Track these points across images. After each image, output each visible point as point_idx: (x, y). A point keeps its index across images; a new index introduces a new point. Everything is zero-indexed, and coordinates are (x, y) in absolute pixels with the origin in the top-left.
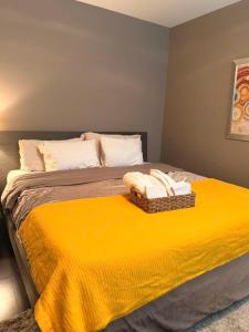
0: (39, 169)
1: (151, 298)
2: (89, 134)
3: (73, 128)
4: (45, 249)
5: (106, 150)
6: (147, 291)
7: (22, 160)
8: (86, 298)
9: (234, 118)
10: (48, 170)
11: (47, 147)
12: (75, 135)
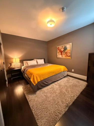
0: (27, 65)
1: (45, 78)
2: (35, 59)
3: (32, 59)
4: (31, 73)
5: (38, 62)
6: (44, 77)
7: (24, 64)
8: (37, 78)
9: (58, 55)
10: (29, 65)
11: (28, 62)
12: (33, 60)
